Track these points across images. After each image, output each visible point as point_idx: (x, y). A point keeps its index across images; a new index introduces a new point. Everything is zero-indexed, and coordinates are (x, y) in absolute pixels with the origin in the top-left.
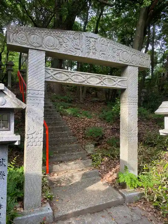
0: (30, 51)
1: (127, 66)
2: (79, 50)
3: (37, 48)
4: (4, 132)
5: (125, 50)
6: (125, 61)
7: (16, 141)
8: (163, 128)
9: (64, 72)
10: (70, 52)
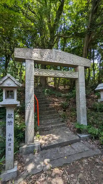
0: (26, 60)
1: (78, 66)
2: (52, 59)
3: (29, 59)
4: (11, 99)
5: (76, 58)
6: (77, 64)
7: (17, 104)
8: (100, 98)
9: (44, 71)
10: (47, 60)
